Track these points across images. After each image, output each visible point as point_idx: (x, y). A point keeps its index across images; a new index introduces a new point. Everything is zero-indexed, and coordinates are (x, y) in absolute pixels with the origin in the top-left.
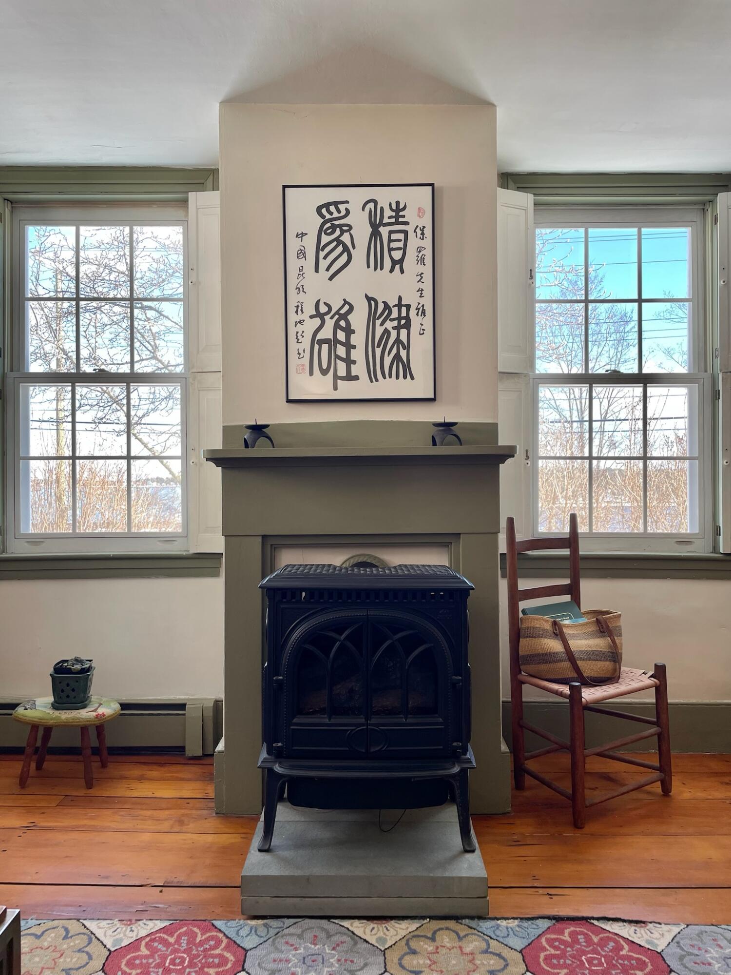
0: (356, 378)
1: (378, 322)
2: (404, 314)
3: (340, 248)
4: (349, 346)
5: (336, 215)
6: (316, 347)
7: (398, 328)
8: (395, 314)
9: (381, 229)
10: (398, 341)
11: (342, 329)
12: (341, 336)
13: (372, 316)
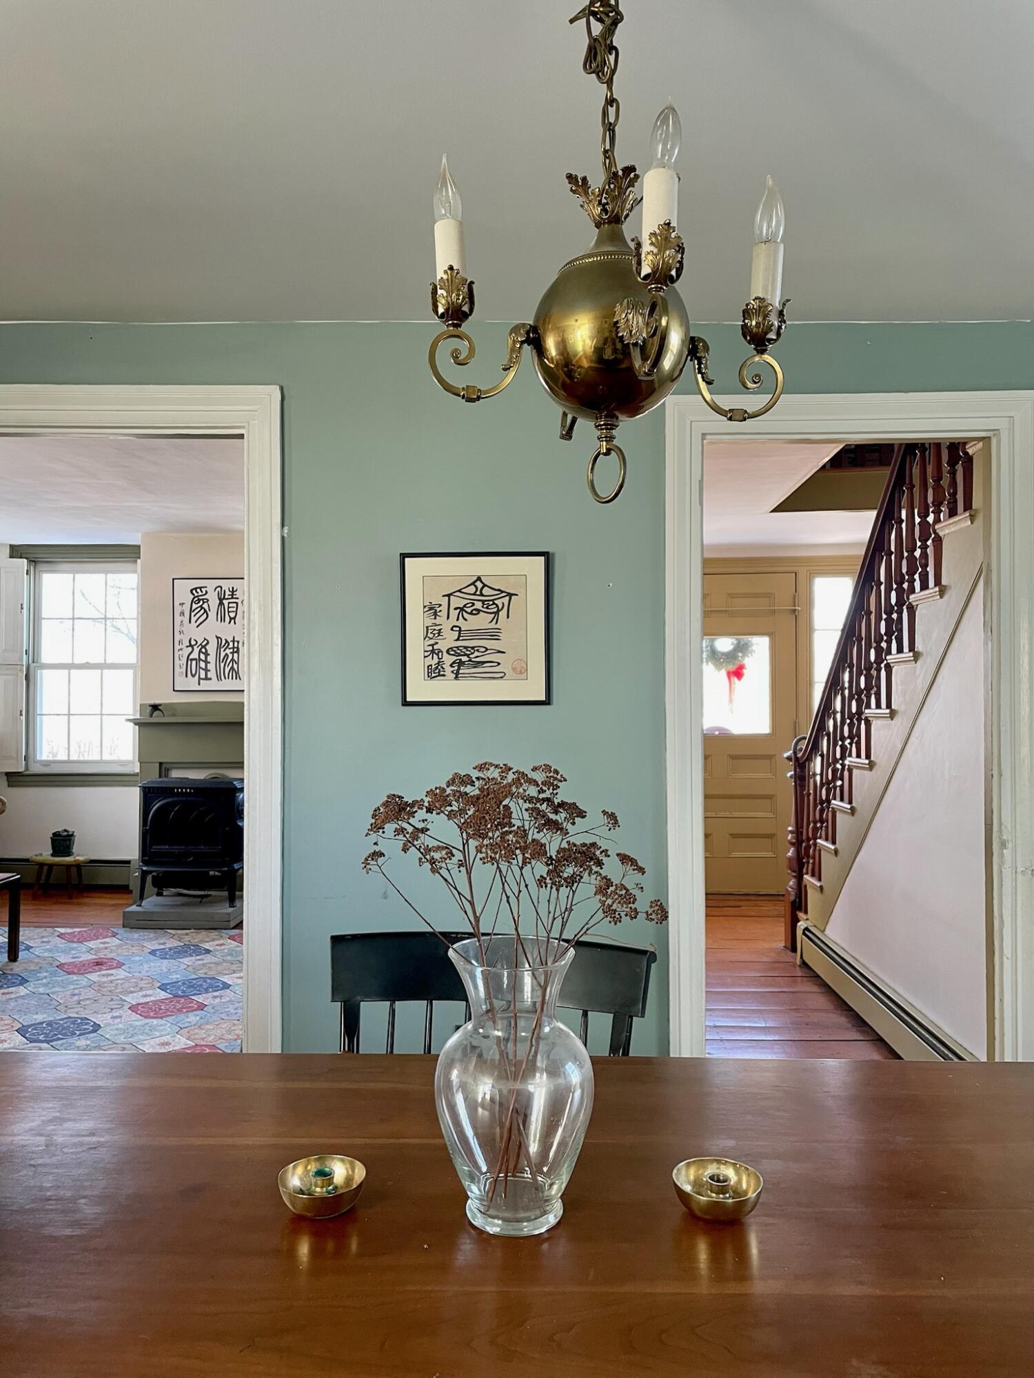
0: (210, 679)
1: (222, 650)
2: (236, 645)
3: (203, 611)
4: (206, 662)
5: (200, 593)
6: (189, 662)
7: (233, 653)
8: (231, 645)
9: (224, 601)
10: (233, 660)
11: (203, 653)
12: (203, 657)
13: (219, 647)
